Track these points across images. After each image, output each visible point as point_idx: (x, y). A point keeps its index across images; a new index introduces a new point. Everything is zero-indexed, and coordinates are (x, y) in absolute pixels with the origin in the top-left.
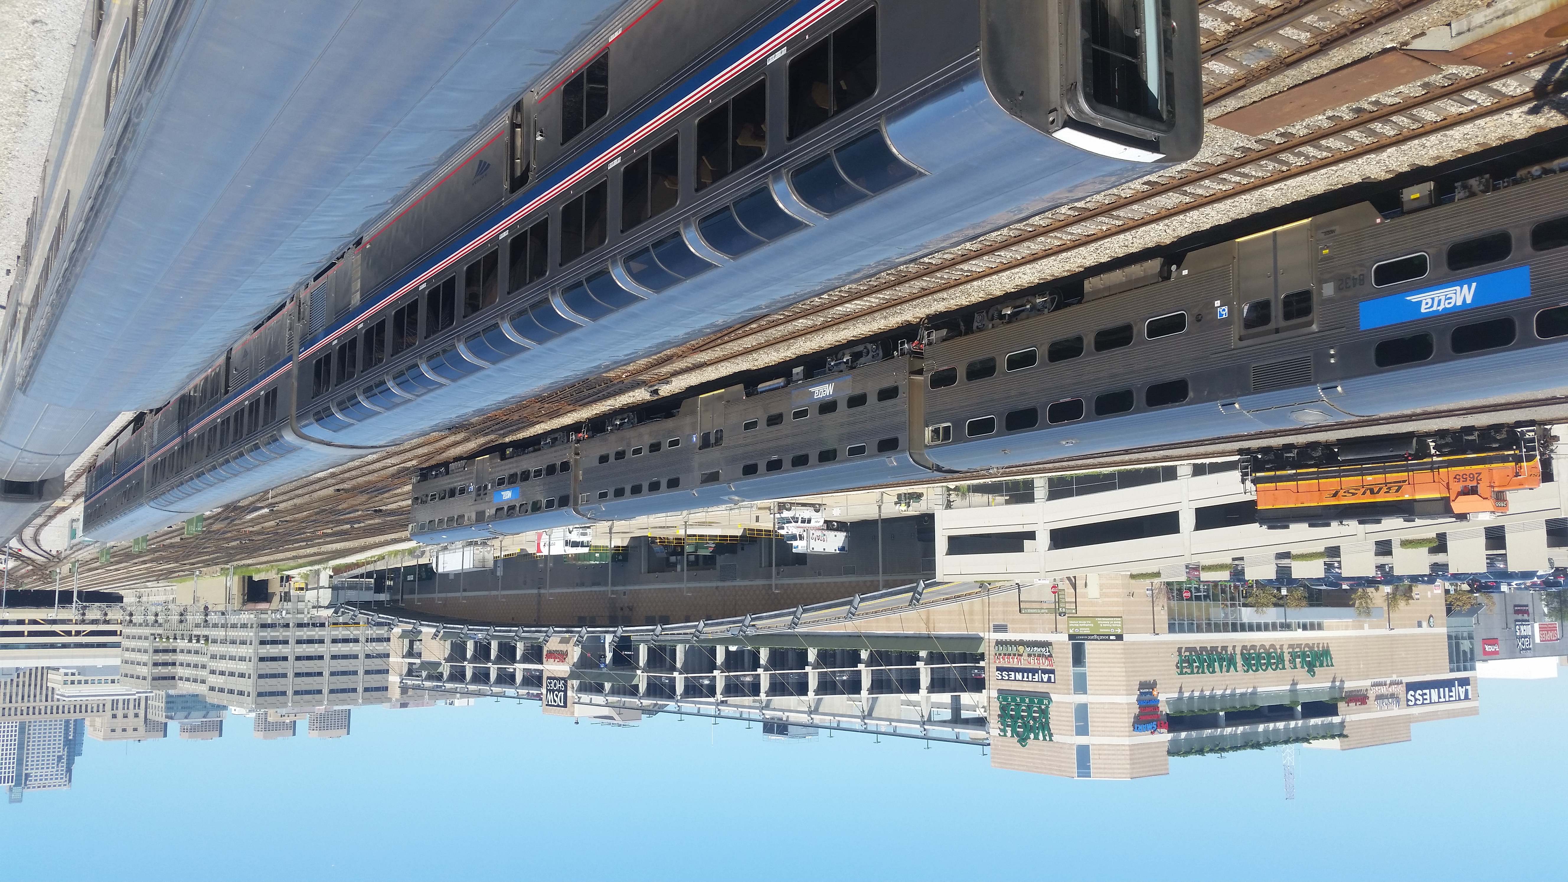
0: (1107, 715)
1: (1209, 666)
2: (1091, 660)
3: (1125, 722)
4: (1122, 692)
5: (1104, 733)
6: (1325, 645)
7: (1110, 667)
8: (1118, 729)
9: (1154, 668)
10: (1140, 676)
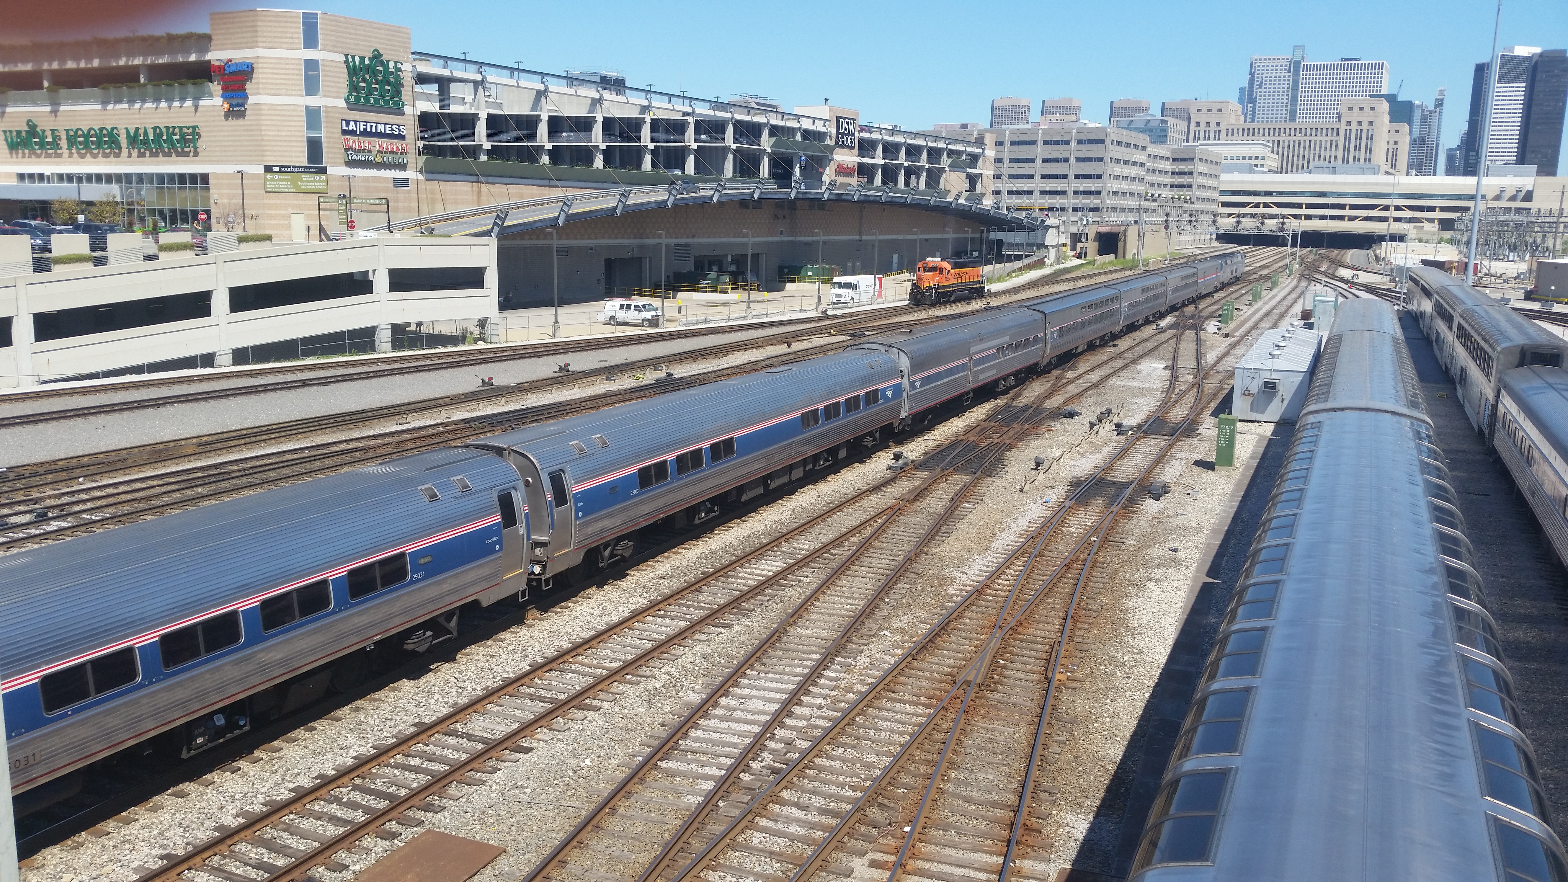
0: (282, 82)
1: (161, 135)
2: (300, 144)
3: (262, 73)
4: (266, 108)
5: (287, 61)
6: (14, 155)
7: (278, 136)
8: (271, 66)
9: (226, 133)
10: (244, 125)
